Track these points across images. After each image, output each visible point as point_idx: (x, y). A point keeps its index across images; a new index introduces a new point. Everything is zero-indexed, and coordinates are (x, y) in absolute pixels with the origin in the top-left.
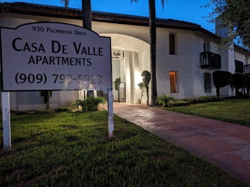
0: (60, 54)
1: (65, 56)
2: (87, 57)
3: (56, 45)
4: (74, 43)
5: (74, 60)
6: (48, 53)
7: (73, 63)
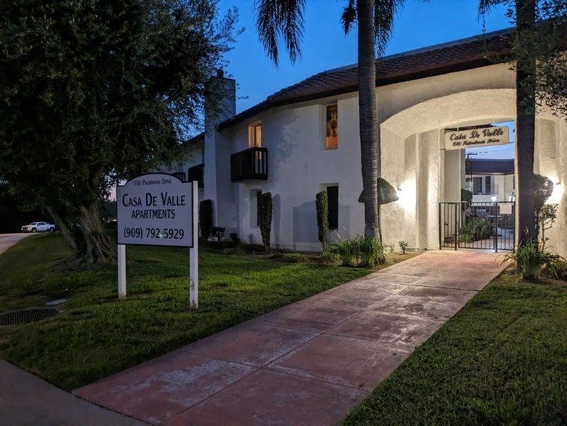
0: (152, 207)
1: (155, 208)
2: (171, 207)
3: (149, 197)
4: (162, 193)
5: (161, 212)
6: (143, 207)
7: (161, 216)
